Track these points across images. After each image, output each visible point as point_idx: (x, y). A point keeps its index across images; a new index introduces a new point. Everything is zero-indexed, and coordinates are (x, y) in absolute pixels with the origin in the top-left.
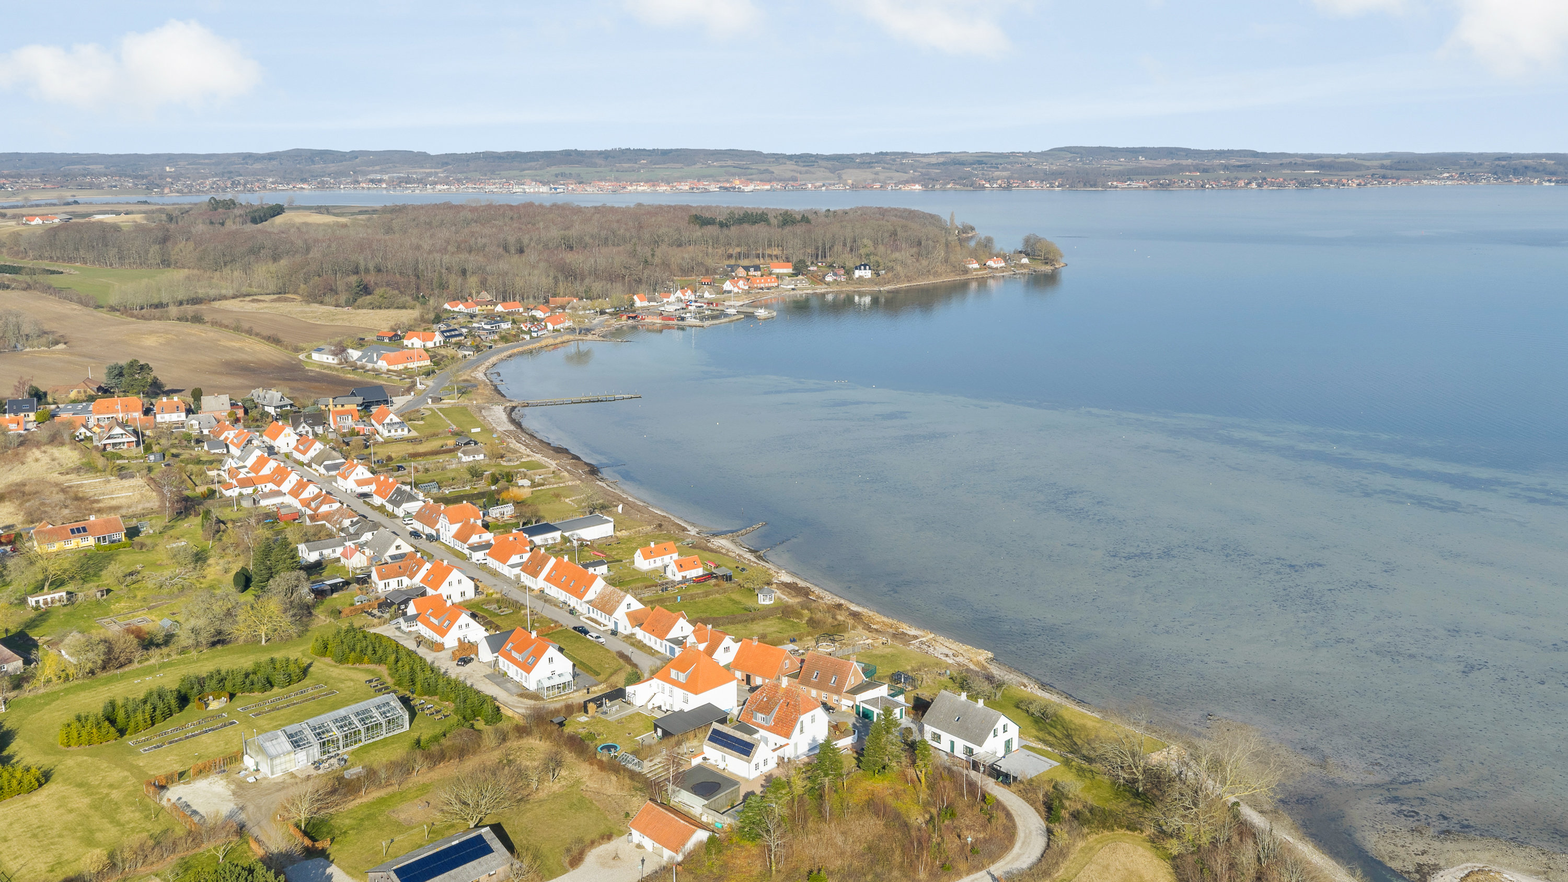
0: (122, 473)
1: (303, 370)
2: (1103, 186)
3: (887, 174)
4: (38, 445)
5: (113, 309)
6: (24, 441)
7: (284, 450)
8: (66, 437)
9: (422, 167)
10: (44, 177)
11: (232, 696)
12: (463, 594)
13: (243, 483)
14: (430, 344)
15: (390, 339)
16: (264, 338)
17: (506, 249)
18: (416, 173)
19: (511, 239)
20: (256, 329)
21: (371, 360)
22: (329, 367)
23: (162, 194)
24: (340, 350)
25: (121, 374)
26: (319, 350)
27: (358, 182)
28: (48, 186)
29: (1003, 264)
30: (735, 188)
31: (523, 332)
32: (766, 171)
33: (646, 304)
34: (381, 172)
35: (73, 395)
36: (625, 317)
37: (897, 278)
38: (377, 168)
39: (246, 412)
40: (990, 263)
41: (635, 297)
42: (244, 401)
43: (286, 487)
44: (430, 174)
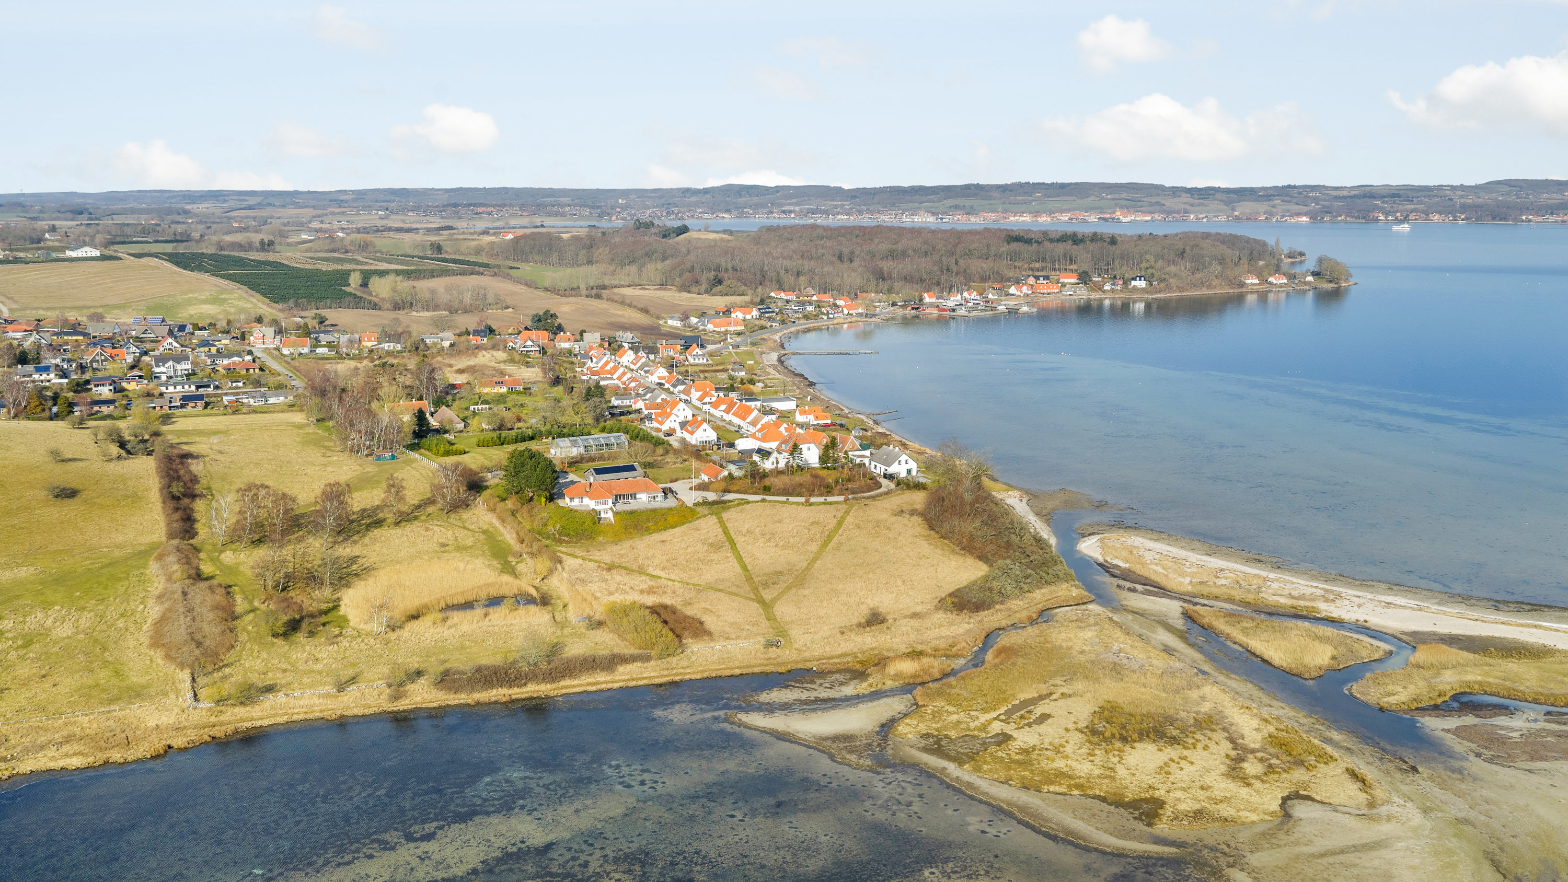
0: (528, 365)
1: (660, 329)
2: (1515, 220)
3: (1285, 207)
4: (485, 349)
5: (546, 289)
6: (478, 347)
7: (626, 363)
8: (501, 346)
9: (834, 200)
10: (522, 207)
11: (554, 438)
12: (686, 417)
13: (593, 373)
14: (748, 317)
15: (724, 313)
16: (638, 309)
17: (840, 258)
18: (824, 205)
19: (846, 251)
20: (635, 303)
21: (703, 325)
22: (676, 328)
23: (610, 220)
24: (685, 317)
25: (539, 320)
26: (672, 318)
27: (772, 213)
28: (524, 214)
29: (1286, 281)
30: (1114, 219)
31: (823, 313)
32: (1157, 203)
33: (934, 300)
34: (796, 204)
35: (510, 331)
36: (910, 308)
37: (1169, 288)
38: (794, 201)
39: (610, 345)
40: (1271, 279)
41: (926, 295)
42: (610, 338)
43: (615, 376)
44: (836, 207)
